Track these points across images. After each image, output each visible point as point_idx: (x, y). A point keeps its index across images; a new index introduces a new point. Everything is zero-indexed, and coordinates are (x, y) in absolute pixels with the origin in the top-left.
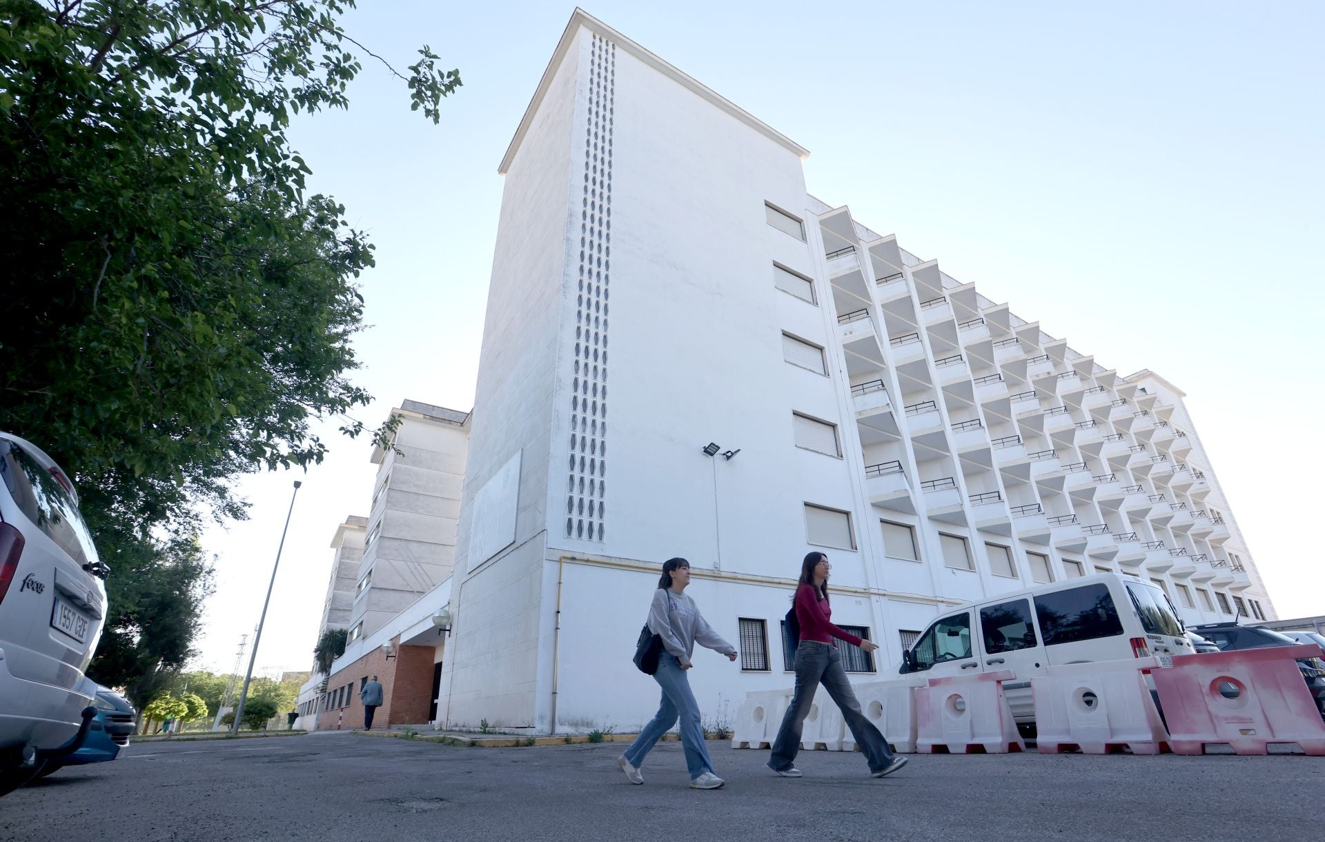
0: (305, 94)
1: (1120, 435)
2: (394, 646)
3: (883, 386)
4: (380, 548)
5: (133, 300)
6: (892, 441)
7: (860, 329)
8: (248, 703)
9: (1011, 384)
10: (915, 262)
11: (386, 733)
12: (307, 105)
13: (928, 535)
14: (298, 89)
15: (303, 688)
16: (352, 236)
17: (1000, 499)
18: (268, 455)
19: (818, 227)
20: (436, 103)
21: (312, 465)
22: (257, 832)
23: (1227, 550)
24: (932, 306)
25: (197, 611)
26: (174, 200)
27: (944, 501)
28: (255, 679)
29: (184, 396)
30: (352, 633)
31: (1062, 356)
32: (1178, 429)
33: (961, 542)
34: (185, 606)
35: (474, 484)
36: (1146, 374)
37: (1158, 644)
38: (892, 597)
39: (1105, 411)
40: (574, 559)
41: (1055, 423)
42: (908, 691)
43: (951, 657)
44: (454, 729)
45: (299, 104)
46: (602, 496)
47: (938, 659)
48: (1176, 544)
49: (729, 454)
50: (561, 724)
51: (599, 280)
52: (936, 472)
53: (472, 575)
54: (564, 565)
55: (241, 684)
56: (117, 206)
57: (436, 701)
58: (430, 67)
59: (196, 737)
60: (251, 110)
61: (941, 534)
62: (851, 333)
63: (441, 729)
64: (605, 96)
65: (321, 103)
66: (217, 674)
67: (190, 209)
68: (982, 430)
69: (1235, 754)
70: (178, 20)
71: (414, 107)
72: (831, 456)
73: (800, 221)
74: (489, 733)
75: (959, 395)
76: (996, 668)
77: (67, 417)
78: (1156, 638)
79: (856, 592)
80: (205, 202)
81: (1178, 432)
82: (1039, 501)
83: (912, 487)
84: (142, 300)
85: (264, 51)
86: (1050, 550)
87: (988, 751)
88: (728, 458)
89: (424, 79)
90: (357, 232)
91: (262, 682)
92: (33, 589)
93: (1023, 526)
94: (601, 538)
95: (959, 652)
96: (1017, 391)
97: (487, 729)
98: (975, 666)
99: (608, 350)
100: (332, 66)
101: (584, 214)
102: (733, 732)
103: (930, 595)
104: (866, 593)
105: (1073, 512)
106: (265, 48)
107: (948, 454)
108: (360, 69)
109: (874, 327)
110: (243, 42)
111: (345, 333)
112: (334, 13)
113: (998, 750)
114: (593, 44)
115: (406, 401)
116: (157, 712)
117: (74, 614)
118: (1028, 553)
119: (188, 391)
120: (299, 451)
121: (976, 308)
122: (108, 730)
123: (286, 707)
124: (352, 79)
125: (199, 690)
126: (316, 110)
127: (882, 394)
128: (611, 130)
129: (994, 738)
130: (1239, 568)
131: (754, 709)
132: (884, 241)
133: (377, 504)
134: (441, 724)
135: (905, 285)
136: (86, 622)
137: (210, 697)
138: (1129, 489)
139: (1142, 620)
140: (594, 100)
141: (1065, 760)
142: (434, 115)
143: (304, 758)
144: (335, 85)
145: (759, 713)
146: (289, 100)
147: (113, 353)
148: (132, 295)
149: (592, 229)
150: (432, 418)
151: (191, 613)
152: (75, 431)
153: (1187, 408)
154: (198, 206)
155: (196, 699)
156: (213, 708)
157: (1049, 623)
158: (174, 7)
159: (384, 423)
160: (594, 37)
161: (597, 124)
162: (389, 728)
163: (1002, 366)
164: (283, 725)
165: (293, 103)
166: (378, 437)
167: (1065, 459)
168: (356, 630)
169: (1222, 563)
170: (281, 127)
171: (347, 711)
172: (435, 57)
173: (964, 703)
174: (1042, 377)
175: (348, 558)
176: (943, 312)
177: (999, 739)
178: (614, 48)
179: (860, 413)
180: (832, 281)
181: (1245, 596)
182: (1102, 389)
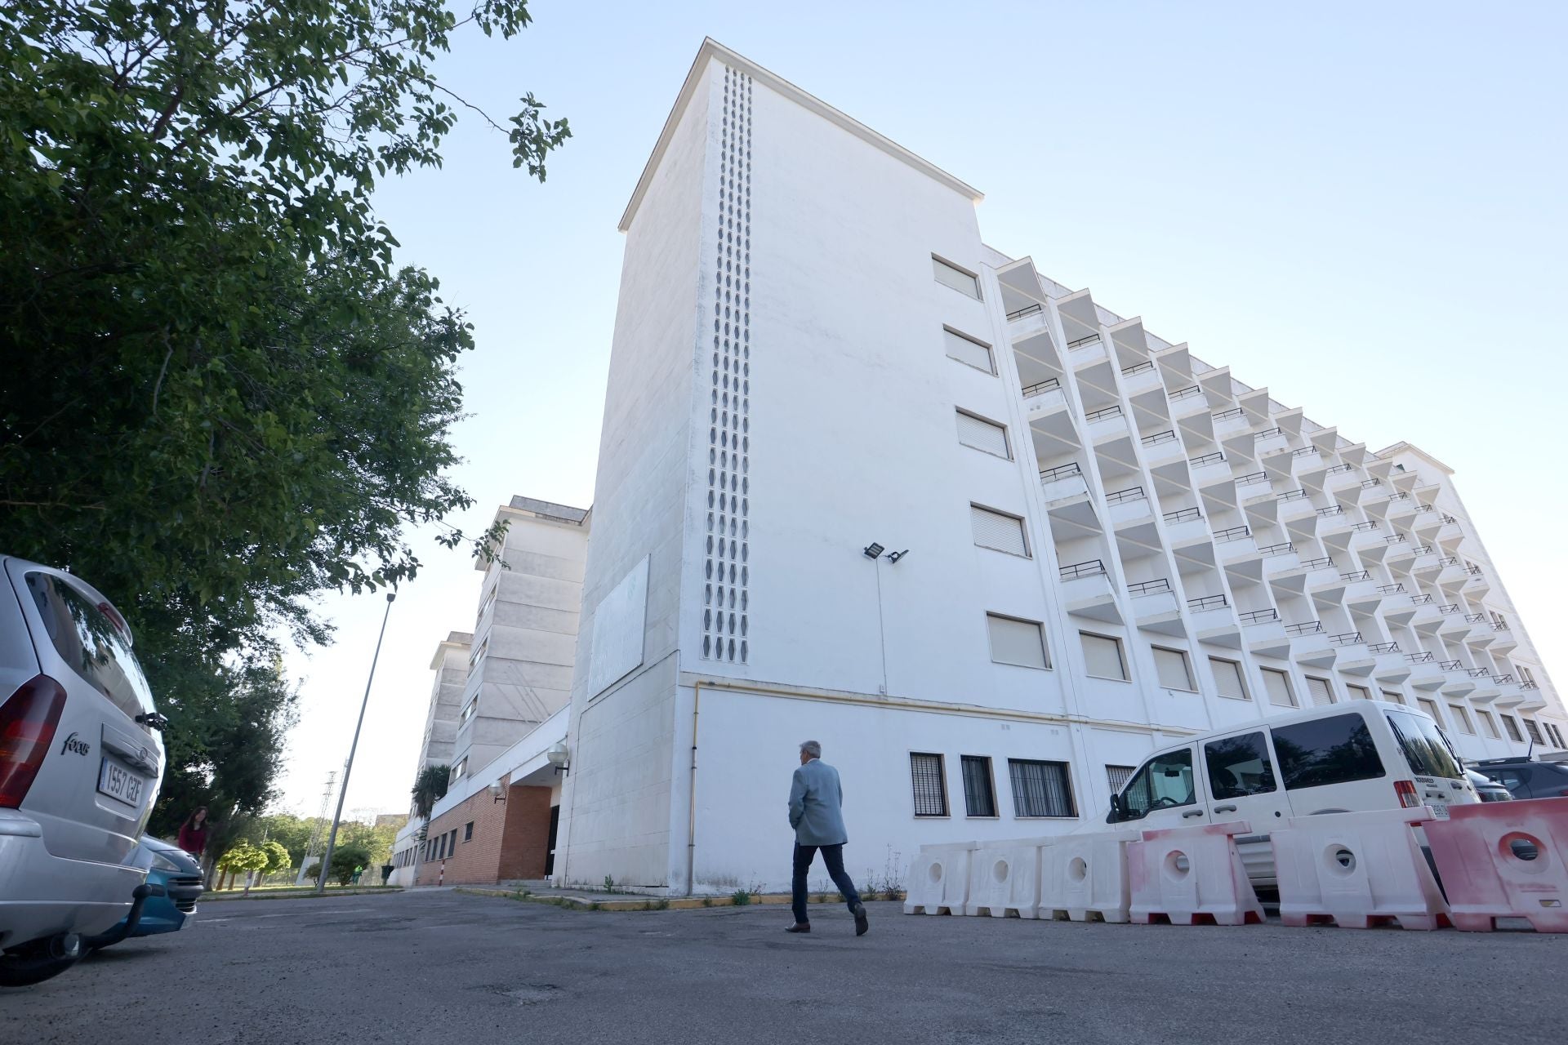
0: (393, 153)
1: (1373, 523)
2: (503, 786)
3: (1079, 470)
4: (487, 669)
5: (198, 401)
6: (1092, 537)
7: (1050, 402)
8: (337, 852)
9: (1235, 464)
10: (1113, 321)
11: (494, 890)
12: (395, 165)
13: (1138, 649)
14: (385, 148)
15: (399, 835)
16: (447, 315)
17: (1225, 604)
18: (351, 575)
19: (996, 283)
20: (542, 158)
21: (403, 582)
22: (335, 1034)
23: (1514, 662)
24: (1136, 373)
25: (278, 745)
26: (245, 282)
27: (1156, 607)
28: (345, 823)
29: (254, 511)
30: (455, 770)
31: (1297, 428)
32: (1447, 513)
33: (1179, 657)
34: (264, 740)
35: (594, 595)
36: (1404, 447)
37: (1428, 789)
38: (1097, 725)
39: (1353, 494)
40: (711, 684)
41: (1290, 510)
42: (1118, 845)
43: (1171, 803)
44: (573, 886)
45: (385, 165)
46: (744, 609)
47: (1154, 805)
48: (1448, 656)
49: (895, 556)
50: (699, 883)
51: (737, 353)
52: (1146, 573)
53: (594, 702)
54: (701, 692)
55: (329, 829)
56: (178, 293)
57: (552, 852)
58: (535, 117)
59: (276, 894)
60: (332, 175)
61: (1154, 647)
62: (1038, 408)
63: (558, 887)
64: (741, 138)
65: (411, 162)
66: (302, 818)
67: (263, 292)
68: (1201, 521)
69: (1534, 931)
70: (250, 74)
71: (517, 164)
72: (1018, 556)
73: (974, 277)
74: (615, 893)
75: (1172, 479)
76: (1226, 818)
77: (124, 538)
78: (1427, 780)
79: (1052, 720)
80: (279, 283)
81: (1445, 517)
82: (1274, 605)
83: (1117, 591)
84: (208, 399)
85: (347, 106)
86: (1289, 665)
87: (1218, 922)
88: (894, 560)
89: (527, 132)
90: (453, 310)
91: (353, 826)
92: (76, 751)
93: (1255, 636)
94: (744, 659)
95: (1181, 796)
96: (1243, 472)
97: (612, 888)
98: (1200, 814)
99: (749, 435)
100: (424, 119)
101: (719, 276)
102: (906, 892)
103: (1142, 722)
104: (1064, 721)
105: (1317, 618)
106: (348, 102)
107: (1160, 550)
108: (456, 120)
109: (1067, 400)
110: (321, 98)
111: (443, 423)
112: (424, 59)
113: (1231, 921)
114: (727, 78)
115: (515, 497)
116: (234, 863)
117: (125, 775)
118: (1262, 668)
119: (260, 505)
120: (388, 566)
121: (1189, 373)
122: (172, 895)
123: (381, 856)
124: (446, 133)
125: (281, 837)
126: (406, 171)
127: (1077, 480)
128: (748, 177)
129: (1226, 907)
130: (1531, 684)
131: (929, 866)
132: (1075, 296)
133: (483, 618)
134: (558, 881)
135: (1102, 349)
136: (139, 783)
137: (293, 845)
138: (1385, 588)
139: (1408, 758)
140: (729, 143)
141: (1316, 936)
142: (540, 172)
143: (397, 925)
144: (428, 140)
145: (936, 871)
146: (375, 161)
147: (175, 463)
148: (197, 394)
149: (728, 294)
150: (546, 516)
151: (272, 748)
152: (133, 551)
153: (1456, 487)
154: (272, 287)
155: (278, 848)
156: (297, 858)
157: (1290, 761)
158: (246, 60)
159: (487, 531)
160: (727, 70)
161: (732, 170)
162: (498, 884)
163: (1223, 443)
164: (376, 881)
165: (379, 164)
166: (480, 547)
167: (1305, 553)
168: (460, 767)
169: (1508, 678)
170: (366, 193)
171: (449, 863)
172: (540, 105)
173: (1186, 860)
174: (1273, 454)
175: (450, 681)
176: (1150, 380)
177: (1232, 908)
178: (750, 82)
179: (1051, 504)
180: (1014, 346)
181: (1539, 719)
182: (1348, 467)
